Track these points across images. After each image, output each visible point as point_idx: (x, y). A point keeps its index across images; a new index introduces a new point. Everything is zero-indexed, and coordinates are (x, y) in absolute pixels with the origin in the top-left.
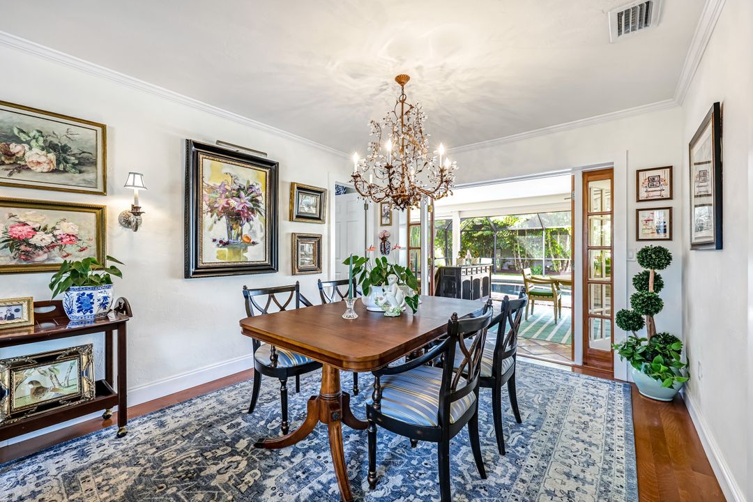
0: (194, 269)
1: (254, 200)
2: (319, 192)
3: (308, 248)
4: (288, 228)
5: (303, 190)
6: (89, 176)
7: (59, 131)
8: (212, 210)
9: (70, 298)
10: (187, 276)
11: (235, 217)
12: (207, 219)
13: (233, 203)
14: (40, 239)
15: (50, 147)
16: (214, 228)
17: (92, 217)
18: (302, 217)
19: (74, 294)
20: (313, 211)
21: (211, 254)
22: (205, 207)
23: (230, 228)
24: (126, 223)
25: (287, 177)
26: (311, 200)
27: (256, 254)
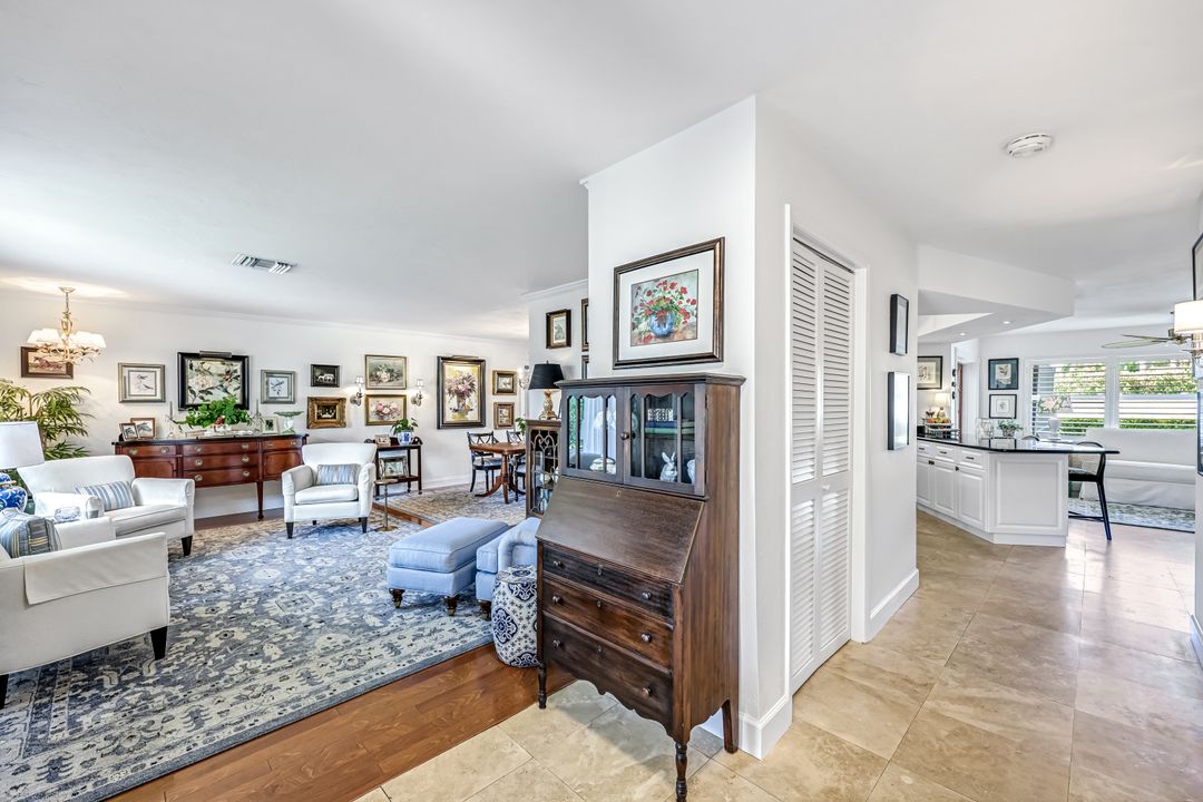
0: (442, 424)
1: (472, 385)
2: (510, 375)
3: (505, 412)
4: (491, 400)
5: (501, 374)
6: (400, 381)
7: (390, 362)
8: (450, 392)
9: (400, 436)
10: (439, 428)
11: (461, 395)
12: (447, 397)
13: (460, 387)
14: (386, 411)
15: (389, 371)
16: (451, 402)
17: (402, 400)
18: (501, 392)
19: (403, 434)
20: (509, 387)
21: (450, 417)
22: (447, 391)
23: (459, 402)
24: (415, 402)
25: (490, 368)
26: (507, 380)
27: (473, 416)
